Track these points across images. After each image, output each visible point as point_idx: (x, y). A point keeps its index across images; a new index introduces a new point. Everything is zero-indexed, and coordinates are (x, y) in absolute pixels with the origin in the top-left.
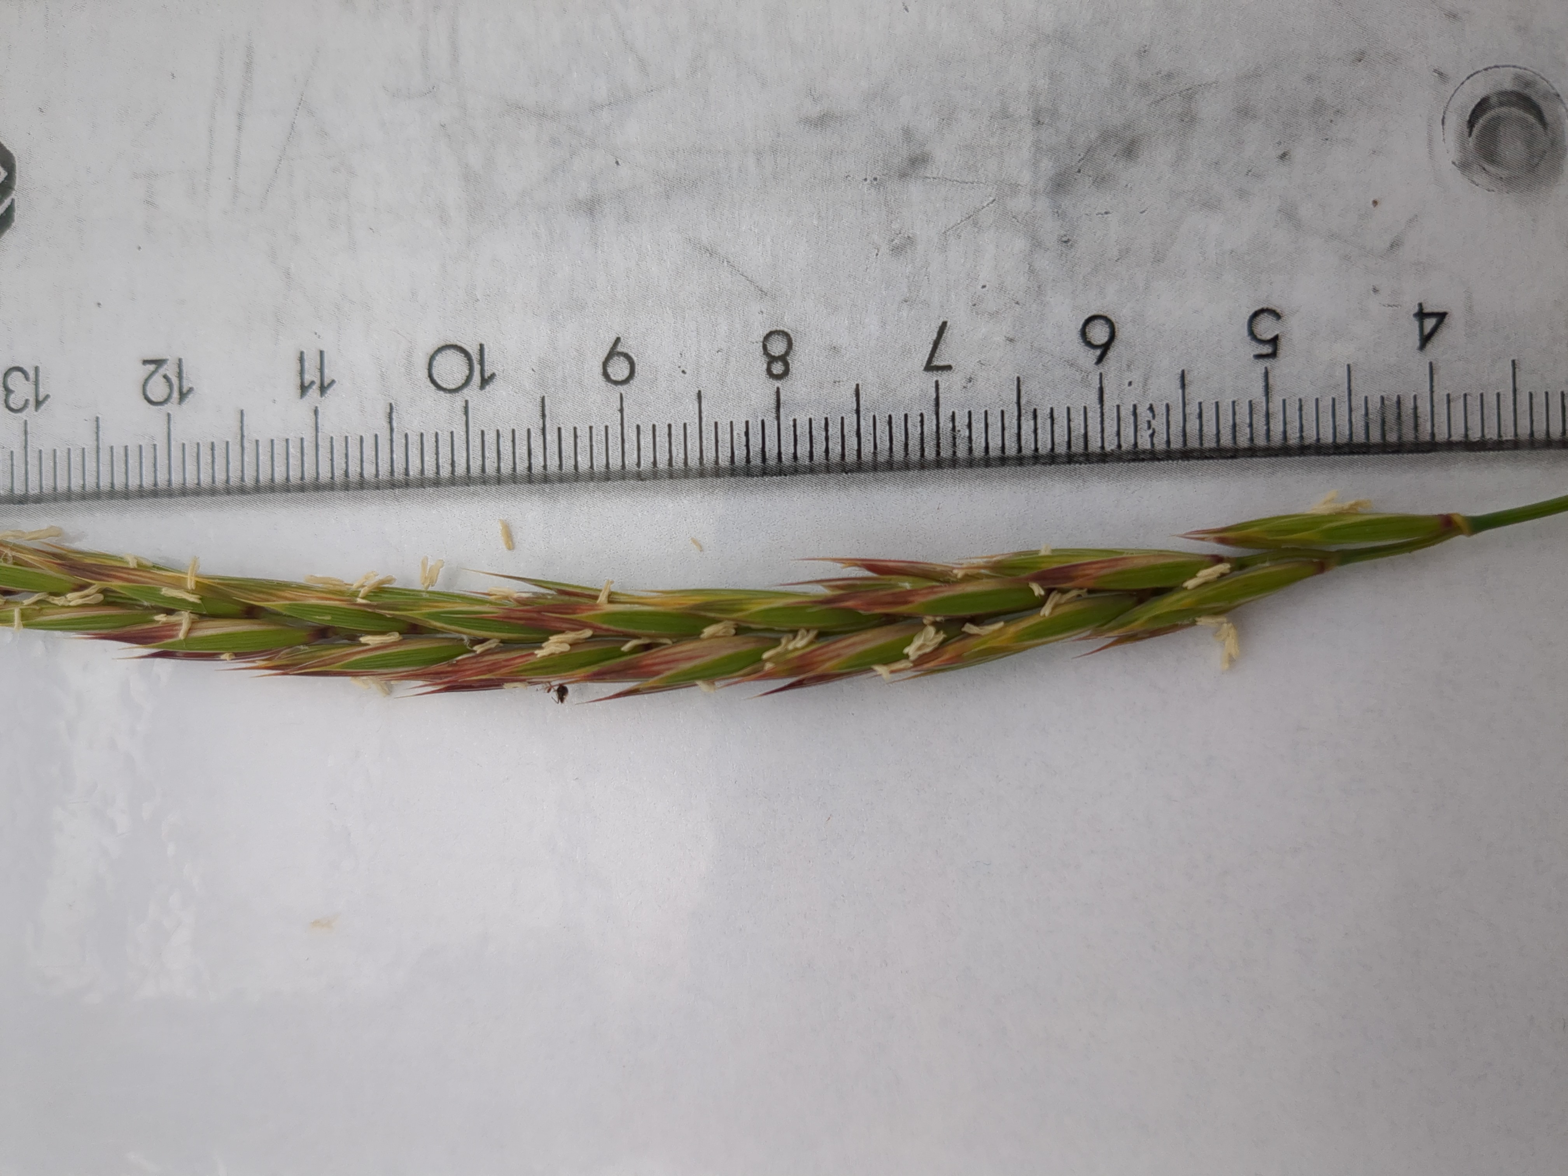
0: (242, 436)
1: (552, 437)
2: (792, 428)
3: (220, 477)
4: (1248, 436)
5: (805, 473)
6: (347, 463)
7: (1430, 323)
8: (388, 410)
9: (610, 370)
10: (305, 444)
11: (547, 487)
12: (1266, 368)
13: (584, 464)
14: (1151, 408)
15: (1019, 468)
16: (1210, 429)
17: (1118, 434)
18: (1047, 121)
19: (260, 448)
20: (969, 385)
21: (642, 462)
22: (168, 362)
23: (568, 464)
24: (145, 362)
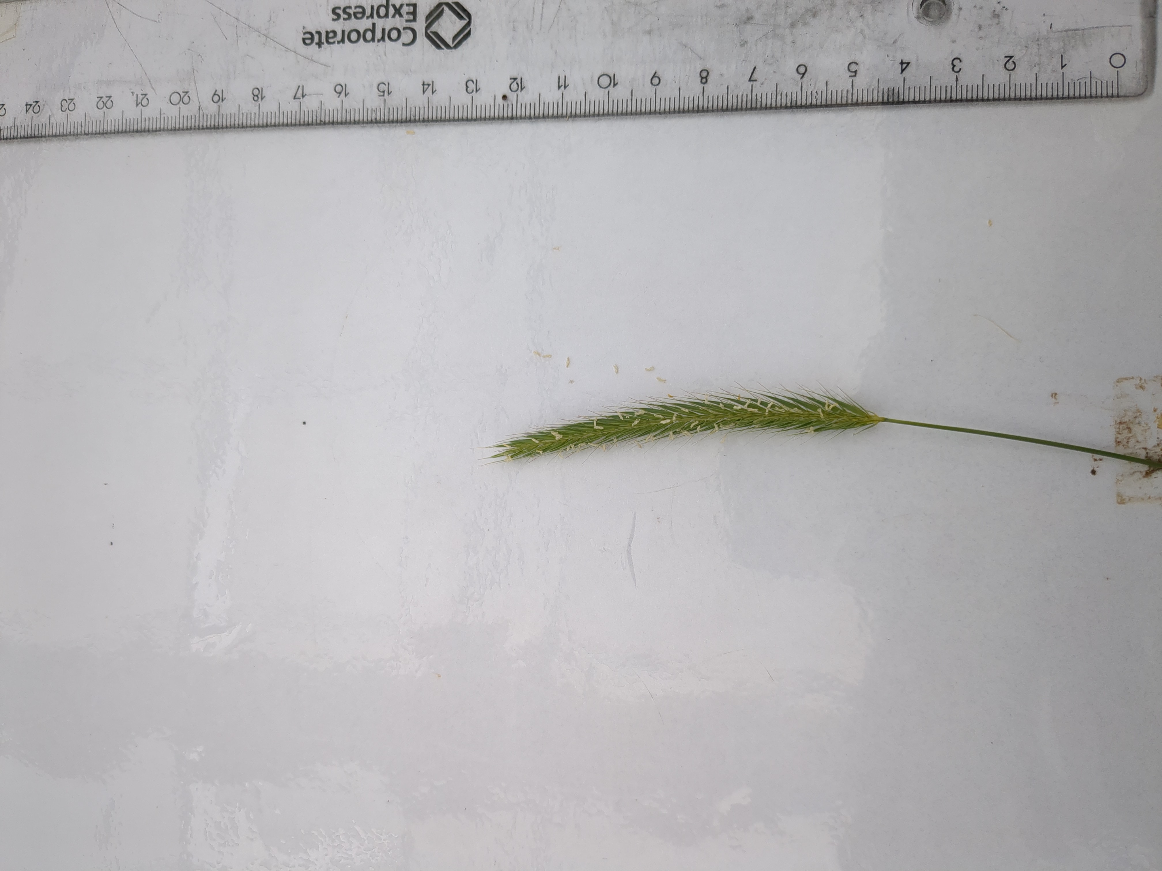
0: (540, 102)
1: (634, 101)
2: (707, 99)
3: (532, 114)
4: (846, 100)
5: (710, 112)
6: (571, 109)
7: (904, 66)
8: (585, 94)
9: (653, 82)
10: (559, 104)
11: (632, 117)
12: (853, 80)
13: (643, 110)
14: (816, 92)
15: (776, 110)
16: (834, 98)
17: (806, 100)
18: (789, 6)
19: (545, 105)
20: (762, 86)
21: (661, 109)
22: (518, 80)
23: (639, 109)
24: (511, 79)
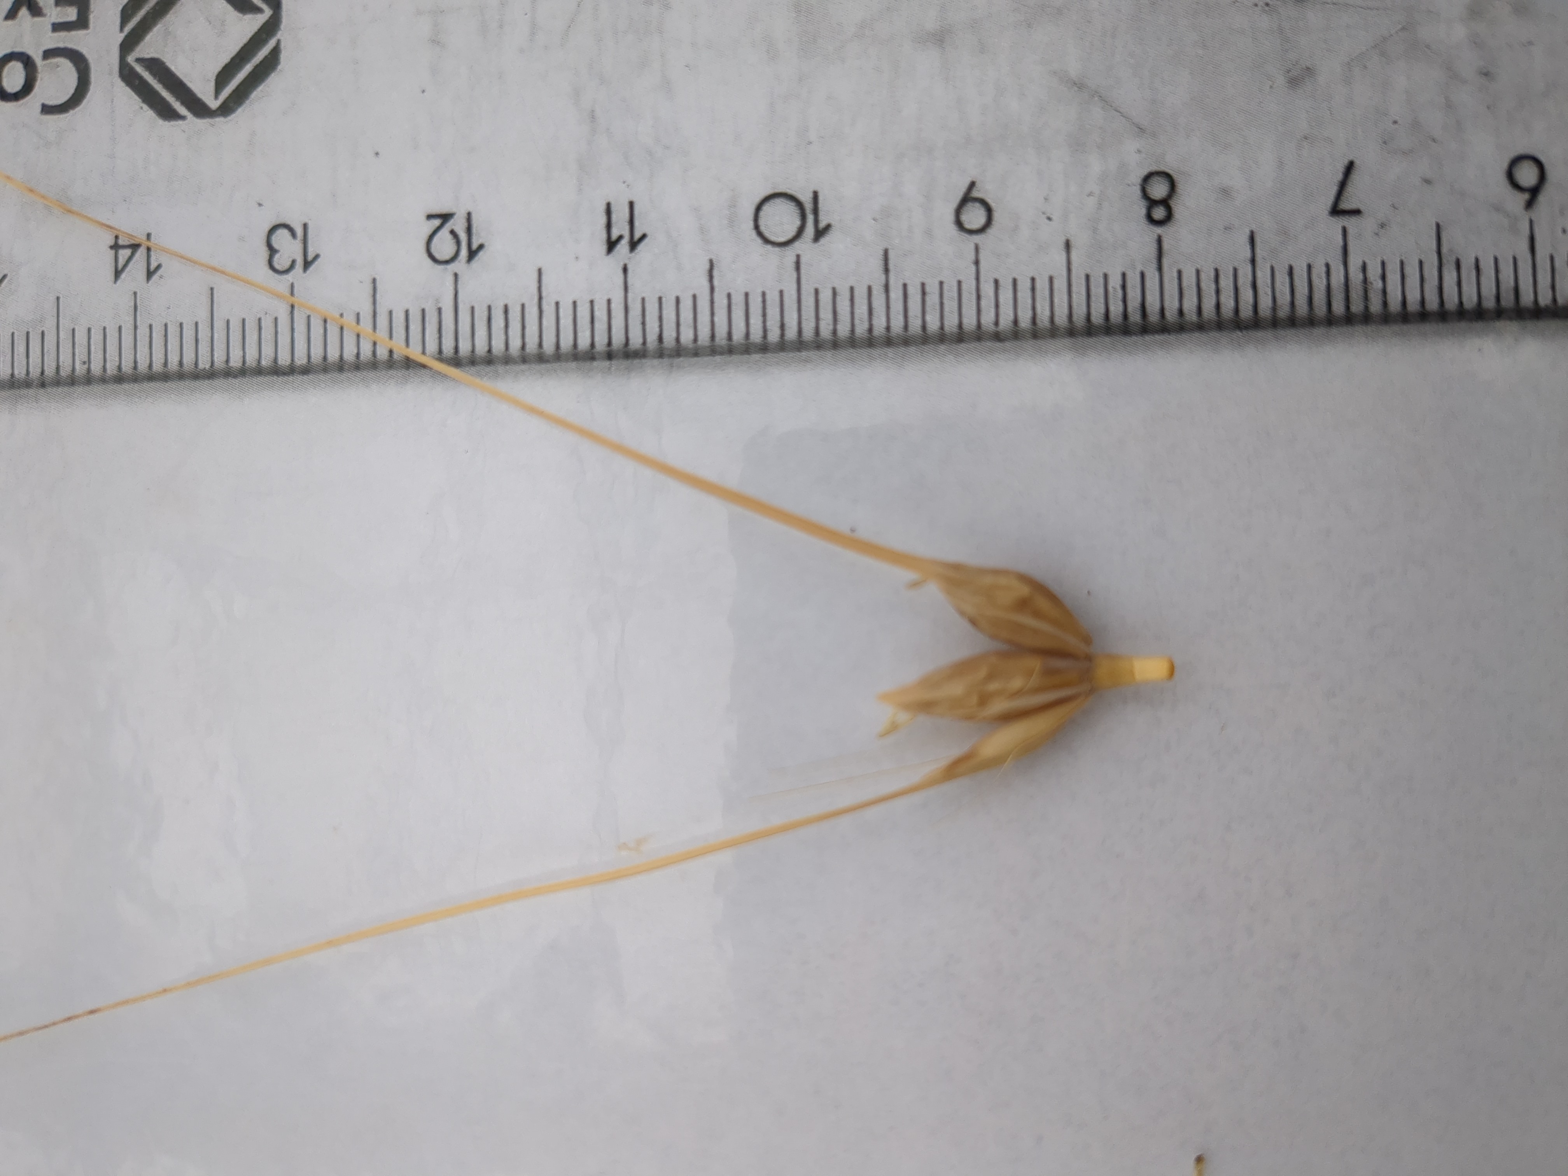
0: (540, 298)
1: (896, 294)
2: (1176, 281)
3: (515, 343)
5: (1192, 330)
6: (661, 326)
8: (707, 266)
9: (964, 218)
10: (613, 306)
11: (890, 352)
13: (933, 324)
15: (1442, 325)
17: (1553, 286)
19: (561, 311)
20: (1382, 232)
21: (1001, 323)
22: (455, 217)
23: (915, 325)
24: (430, 217)
